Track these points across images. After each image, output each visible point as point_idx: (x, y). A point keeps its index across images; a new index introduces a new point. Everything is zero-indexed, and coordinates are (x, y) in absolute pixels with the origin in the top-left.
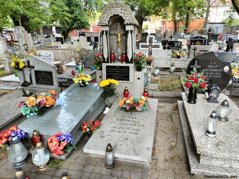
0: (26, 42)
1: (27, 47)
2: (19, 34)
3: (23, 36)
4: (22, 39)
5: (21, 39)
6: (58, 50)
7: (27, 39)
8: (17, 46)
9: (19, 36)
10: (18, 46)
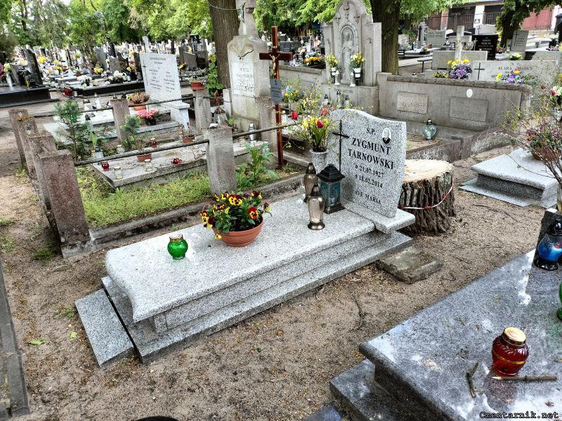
0: (362, 55)
1: (362, 73)
2: (346, 27)
3: (356, 34)
4: (353, 45)
5: (350, 43)
6: (464, 85)
7: (367, 45)
8: (333, 69)
9: (346, 34)
10: (337, 69)
